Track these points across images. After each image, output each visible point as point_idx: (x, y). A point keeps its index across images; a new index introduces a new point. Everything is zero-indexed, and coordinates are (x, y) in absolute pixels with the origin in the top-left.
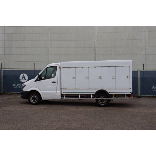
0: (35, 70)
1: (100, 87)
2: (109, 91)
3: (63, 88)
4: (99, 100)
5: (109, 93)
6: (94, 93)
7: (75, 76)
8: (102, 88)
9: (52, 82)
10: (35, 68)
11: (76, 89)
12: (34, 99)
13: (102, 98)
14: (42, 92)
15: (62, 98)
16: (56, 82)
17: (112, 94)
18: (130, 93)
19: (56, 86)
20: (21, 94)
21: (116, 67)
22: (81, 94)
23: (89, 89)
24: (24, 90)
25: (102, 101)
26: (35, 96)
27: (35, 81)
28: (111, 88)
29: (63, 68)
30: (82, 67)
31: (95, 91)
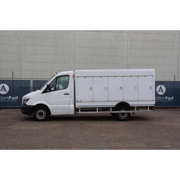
0: (14, 79)
1: (121, 99)
2: (130, 103)
3: (77, 101)
4: (119, 113)
5: (131, 105)
6: (114, 106)
7: (92, 87)
8: (123, 100)
9: (64, 94)
10: (14, 78)
11: (93, 101)
12: (41, 114)
13: (123, 111)
14: (52, 106)
15: (76, 112)
16: (69, 94)
17: (134, 107)
18: (153, 105)
19: (69, 98)
20: (23, 108)
21: (138, 76)
22: (98, 108)
23: (109, 101)
24: (28, 103)
25: (123, 114)
26: (42, 111)
27: (43, 93)
28: (133, 100)
29: (78, 77)
30: (101, 77)
31: (115, 104)
